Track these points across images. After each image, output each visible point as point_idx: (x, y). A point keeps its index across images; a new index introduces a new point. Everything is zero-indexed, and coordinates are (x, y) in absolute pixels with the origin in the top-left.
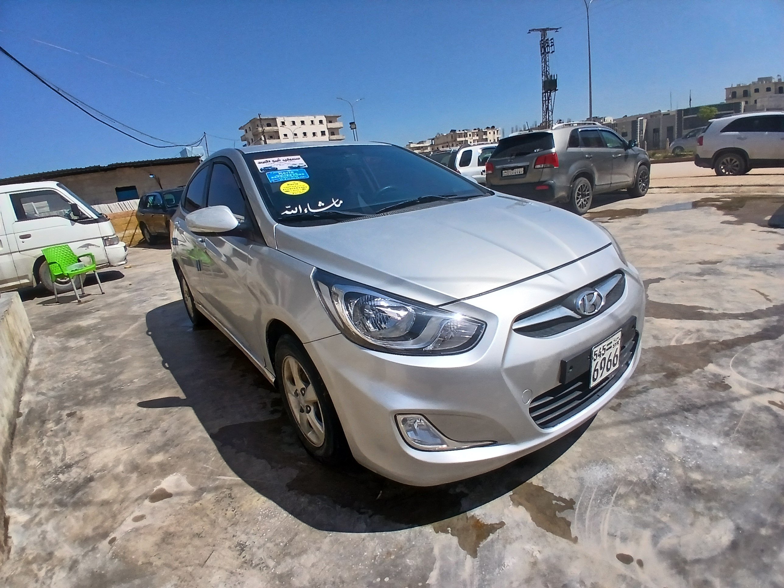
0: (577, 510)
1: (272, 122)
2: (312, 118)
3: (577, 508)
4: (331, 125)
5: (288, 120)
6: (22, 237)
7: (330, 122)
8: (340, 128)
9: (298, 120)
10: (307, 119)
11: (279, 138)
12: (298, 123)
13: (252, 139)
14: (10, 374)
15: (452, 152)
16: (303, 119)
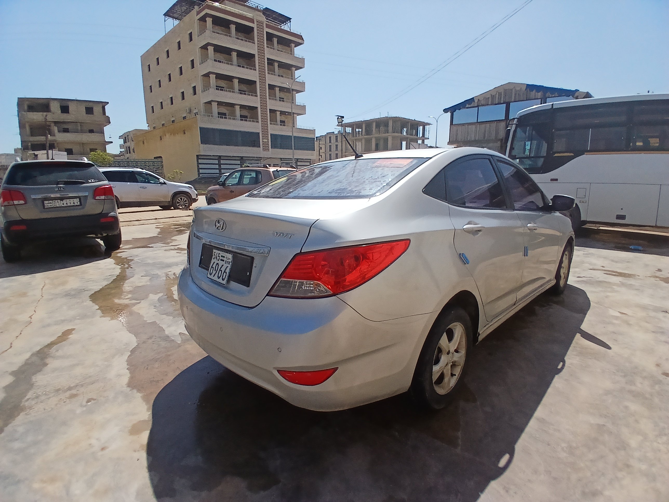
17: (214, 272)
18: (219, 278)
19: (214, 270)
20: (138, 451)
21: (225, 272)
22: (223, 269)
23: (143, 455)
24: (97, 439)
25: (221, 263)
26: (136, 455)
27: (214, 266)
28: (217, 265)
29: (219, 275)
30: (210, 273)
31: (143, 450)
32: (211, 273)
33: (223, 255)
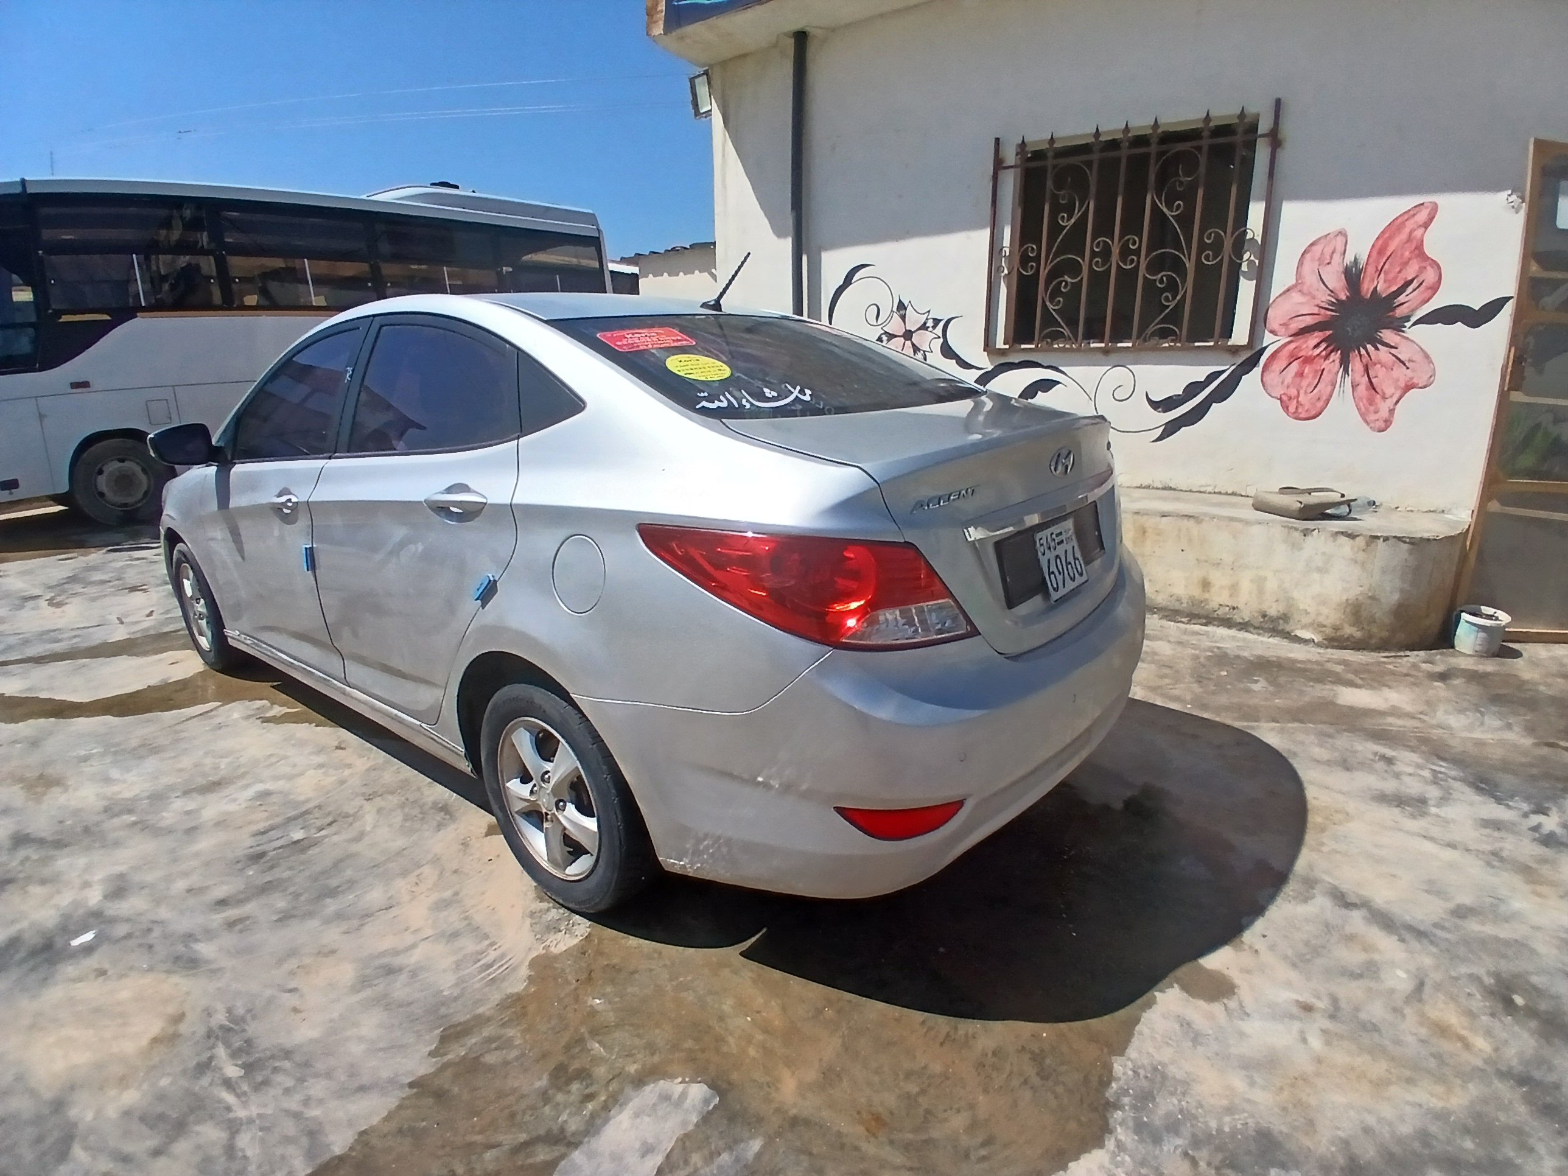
17: (1060, 578)
18: (1073, 579)
19: (1057, 573)
20: (1251, 947)
21: (1075, 559)
22: (1070, 559)
23: (1249, 936)
24: (1304, 1040)
25: (1060, 550)
26: (1260, 945)
27: (1053, 568)
28: (1058, 560)
29: (1072, 575)
30: (1054, 589)
31: (1242, 942)
32: (1055, 586)
33: (1059, 531)
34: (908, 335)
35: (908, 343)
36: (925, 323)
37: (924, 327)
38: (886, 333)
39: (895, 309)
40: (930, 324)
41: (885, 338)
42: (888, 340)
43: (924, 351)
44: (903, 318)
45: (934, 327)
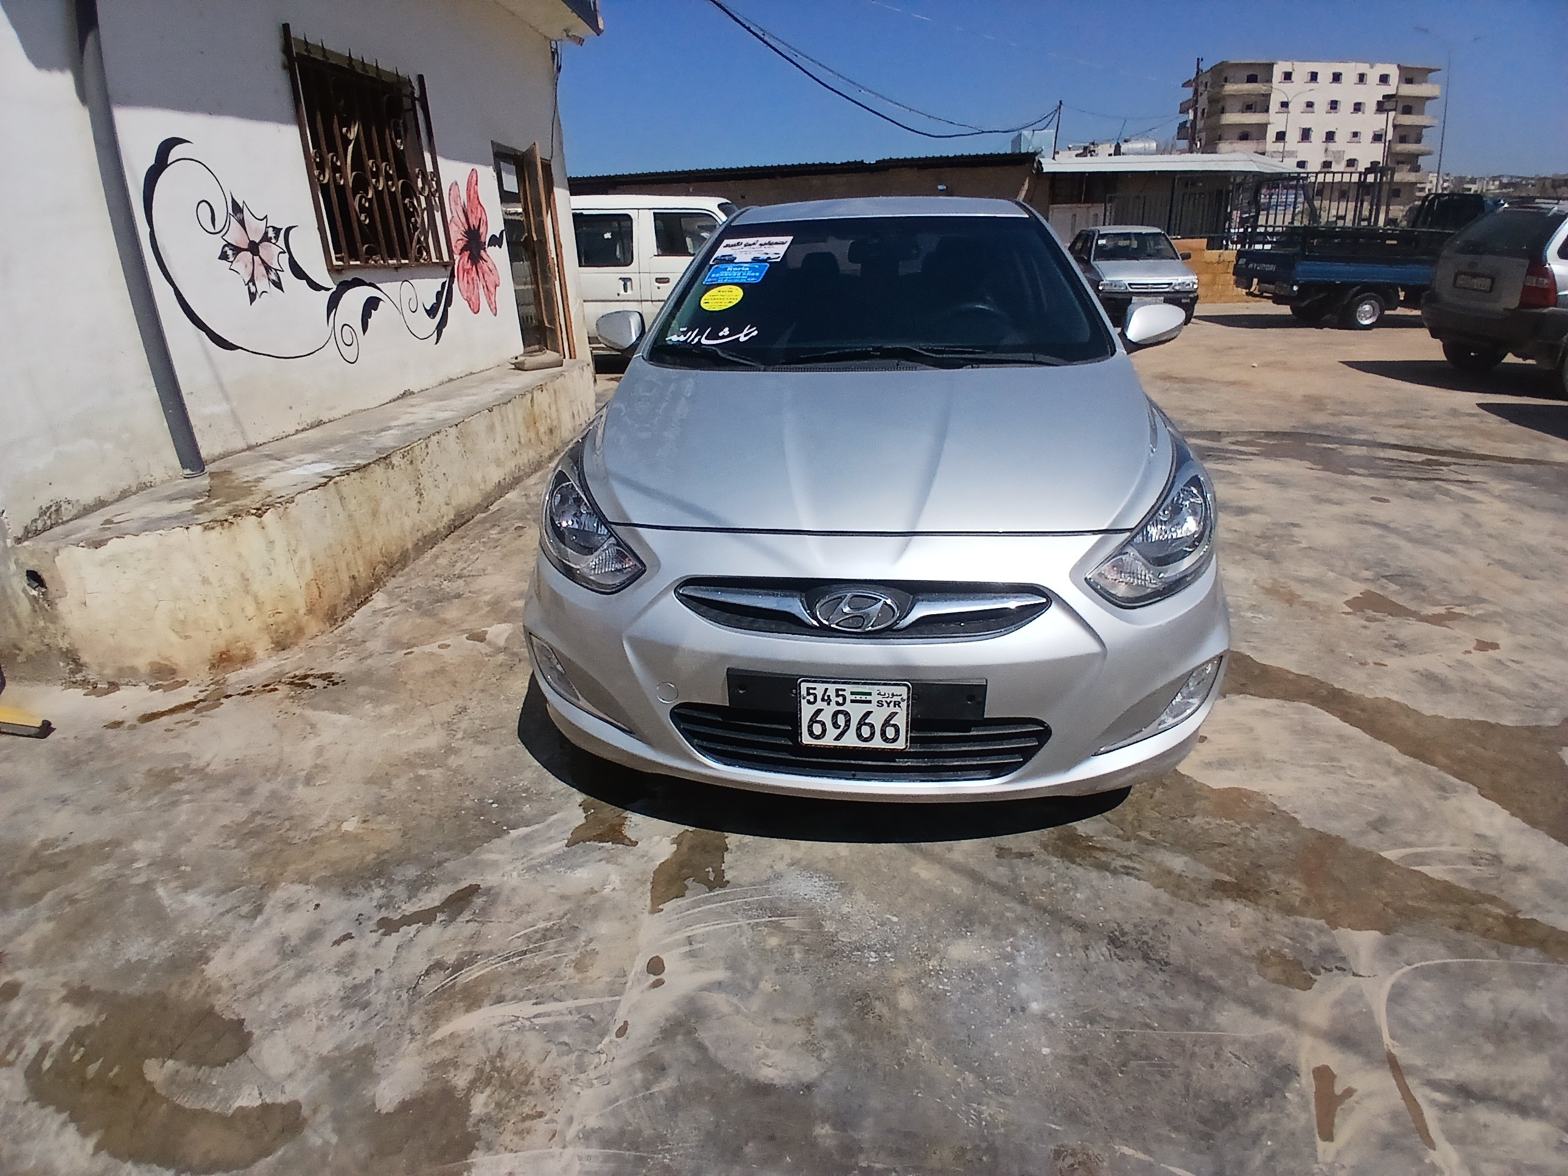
0: (712, 894)
1: (1260, 73)
2: (1363, 68)
3: (716, 893)
4: (1408, 90)
5: (1302, 70)
6: (658, 280)
7: (1410, 81)
8: (1428, 98)
9: (1325, 70)
10: (1350, 70)
11: (1267, 111)
12: (1325, 75)
13: (1204, 110)
14: (498, 463)
15: (1551, 213)
16: (1338, 67)
34: (254, 248)
35: (256, 258)
36: (266, 233)
37: (266, 238)
38: (228, 244)
39: (230, 211)
40: (271, 234)
41: (230, 253)
42: (235, 255)
43: (276, 270)
44: (242, 222)
45: (277, 237)
